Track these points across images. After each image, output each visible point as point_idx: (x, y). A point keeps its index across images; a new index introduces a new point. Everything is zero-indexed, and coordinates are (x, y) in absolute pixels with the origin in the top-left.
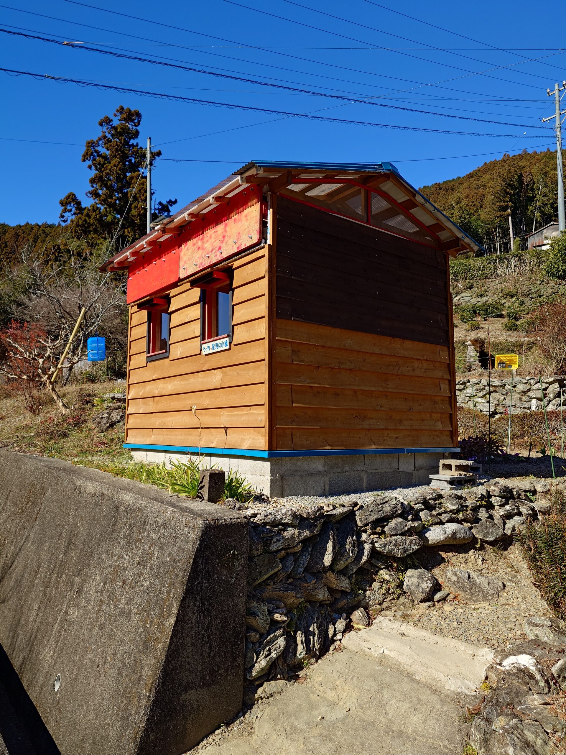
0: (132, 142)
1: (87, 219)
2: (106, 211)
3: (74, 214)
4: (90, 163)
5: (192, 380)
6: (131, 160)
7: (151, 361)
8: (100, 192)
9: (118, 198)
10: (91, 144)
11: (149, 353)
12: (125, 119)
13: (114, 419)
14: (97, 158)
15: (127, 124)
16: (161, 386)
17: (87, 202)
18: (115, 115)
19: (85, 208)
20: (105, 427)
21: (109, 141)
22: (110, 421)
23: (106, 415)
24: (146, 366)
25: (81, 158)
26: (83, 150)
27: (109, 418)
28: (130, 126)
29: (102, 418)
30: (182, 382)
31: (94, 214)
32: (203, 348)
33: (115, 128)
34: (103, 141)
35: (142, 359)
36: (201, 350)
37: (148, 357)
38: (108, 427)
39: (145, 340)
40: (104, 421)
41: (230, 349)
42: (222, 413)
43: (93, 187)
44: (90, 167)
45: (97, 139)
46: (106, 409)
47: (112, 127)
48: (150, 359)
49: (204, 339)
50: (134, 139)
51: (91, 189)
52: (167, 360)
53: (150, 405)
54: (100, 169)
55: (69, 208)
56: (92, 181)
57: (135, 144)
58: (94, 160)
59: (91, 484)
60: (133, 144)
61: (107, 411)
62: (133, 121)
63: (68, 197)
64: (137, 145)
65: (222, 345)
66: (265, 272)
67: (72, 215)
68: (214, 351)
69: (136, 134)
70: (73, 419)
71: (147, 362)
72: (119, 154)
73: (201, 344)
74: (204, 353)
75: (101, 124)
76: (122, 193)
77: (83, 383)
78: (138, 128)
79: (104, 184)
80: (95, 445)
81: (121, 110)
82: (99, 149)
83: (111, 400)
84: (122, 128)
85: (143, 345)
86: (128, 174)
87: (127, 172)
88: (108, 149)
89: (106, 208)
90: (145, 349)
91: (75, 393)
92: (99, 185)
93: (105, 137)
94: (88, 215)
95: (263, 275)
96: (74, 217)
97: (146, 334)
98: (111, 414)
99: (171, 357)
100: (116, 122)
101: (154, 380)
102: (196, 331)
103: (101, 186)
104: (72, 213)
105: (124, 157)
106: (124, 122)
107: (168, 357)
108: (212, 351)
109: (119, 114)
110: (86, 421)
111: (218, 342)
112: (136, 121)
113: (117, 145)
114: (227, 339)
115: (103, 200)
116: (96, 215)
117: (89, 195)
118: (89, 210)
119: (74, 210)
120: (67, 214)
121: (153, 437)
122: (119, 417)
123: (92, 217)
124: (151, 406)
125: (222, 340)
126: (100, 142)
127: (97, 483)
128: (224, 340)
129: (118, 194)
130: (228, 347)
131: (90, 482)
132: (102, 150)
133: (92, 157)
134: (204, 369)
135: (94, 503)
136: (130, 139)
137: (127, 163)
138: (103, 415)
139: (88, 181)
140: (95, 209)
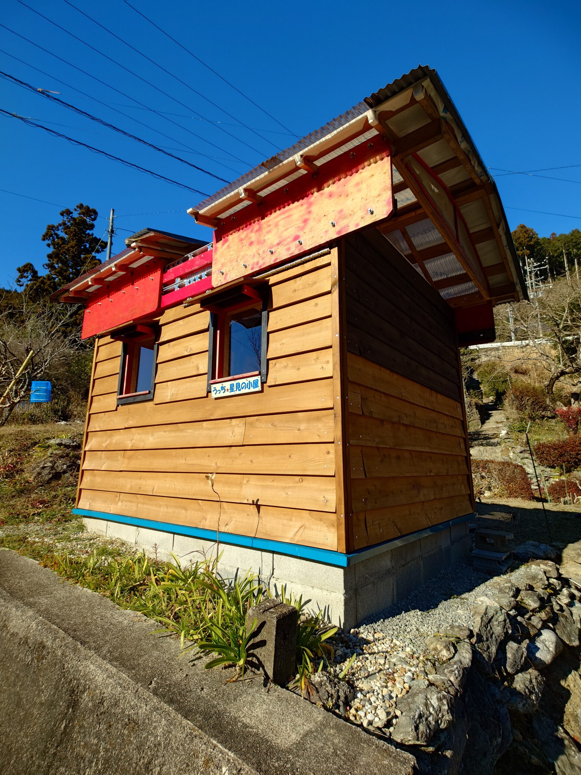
0: (88, 232)
1: (42, 285)
2: (60, 282)
3: (31, 280)
4: (50, 242)
5: (190, 431)
6: (86, 245)
7: (122, 405)
8: (56, 266)
9: (72, 273)
10: (51, 228)
11: (121, 393)
12: (83, 213)
13: (59, 470)
14: (56, 240)
15: (85, 218)
16: (137, 437)
17: (43, 272)
18: (75, 210)
19: (41, 277)
20: (47, 478)
21: (68, 227)
22: (54, 471)
23: (50, 464)
24: (116, 410)
25: (41, 237)
26: (44, 231)
27: (52, 468)
28: (88, 220)
29: (43, 468)
30: (173, 434)
31: (49, 282)
32: (212, 389)
33: (74, 219)
34: (62, 227)
35: (112, 401)
36: (209, 392)
37: (120, 399)
38: (51, 479)
39: (117, 379)
40: (46, 471)
41: (262, 391)
42: (245, 482)
43: (50, 261)
44: (49, 245)
45: (57, 225)
46: (50, 457)
47: (72, 218)
48: (122, 402)
49: (213, 377)
50: (90, 230)
51: (48, 262)
52: (149, 404)
53: (118, 460)
54: (58, 248)
55: (25, 274)
56: (50, 256)
57: (91, 234)
58: (54, 240)
59: (19, 613)
60: (89, 234)
61: (51, 459)
62: (90, 216)
63: (26, 266)
64: (92, 234)
65: (248, 386)
66: (333, 286)
67: (28, 281)
68: (233, 393)
69: (92, 227)
70: (5, 468)
71: (118, 406)
72: (76, 239)
73: (209, 385)
74: (213, 395)
75: (62, 214)
76: (75, 269)
77: (23, 423)
78: (94, 222)
79: (60, 260)
80: (32, 504)
81: (81, 206)
82: (59, 232)
83: (57, 447)
84: (79, 220)
85: (114, 383)
86: (82, 256)
87: (82, 254)
88: (66, 233)
89: (60, 279)
90: (116, 388)
91: (13, 436)
92: (55, 260)
93: (64, 224)
94: (42, 282)
95: (328, 289)
96: (29, 283)
97: (118, 370)
98: (55, 463)
99: (156, 400)
100: (75, 215)
101: (126, 428)
102: (201, 367)
103: (57, 261)
104: (28, 279)
105: (80, 242)
106: (82, 215)
107: (152, 400)
108: (227, 394)
109: (78, 209)
110: (23, 471)
111: (241, 381)
112: (93, 217)
113: (75, 231)
114: (258, 378)
115: (58, 272)
116: (51, 283)
117: (45, 266)
118: (44, 278)
119: (30, 277)
120: (23, 280)
121: (120, 503)
122: (65, 467)
123: (47, 284)
124: (121, 463)
125: (249, 379)
126: (60, 228)
127: (30, 613)
128: (252, 379)
129: (73, 270)
130: (259, 389)
131: (17, 607)
132: (62, 234)
133: (51, 238)
134: (213, 418)
135: (22, 660)
136: (87, 229)
137: (82, 247)
138: (45, 464)
139: (46, 256)
140: (49, 278)
